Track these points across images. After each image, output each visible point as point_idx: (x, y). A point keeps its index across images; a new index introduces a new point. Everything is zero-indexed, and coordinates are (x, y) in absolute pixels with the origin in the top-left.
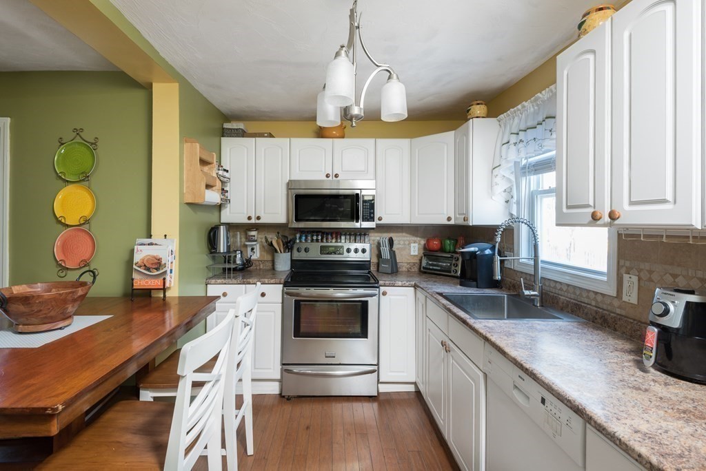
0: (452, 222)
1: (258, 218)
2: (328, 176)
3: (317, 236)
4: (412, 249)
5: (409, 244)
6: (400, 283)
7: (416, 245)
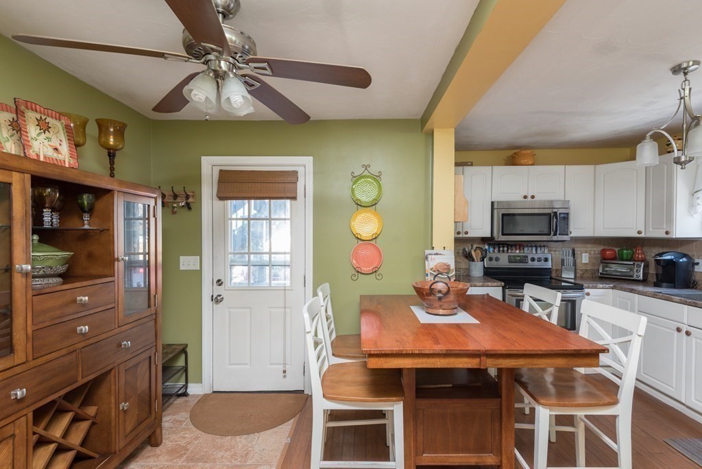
0: (643, 235)
1: (466, 233)
2: (525, 197)
3: (503, 247)
4: (583, 258)
5: (581, 253)
6: (601, 286)
7: (587, 254)
